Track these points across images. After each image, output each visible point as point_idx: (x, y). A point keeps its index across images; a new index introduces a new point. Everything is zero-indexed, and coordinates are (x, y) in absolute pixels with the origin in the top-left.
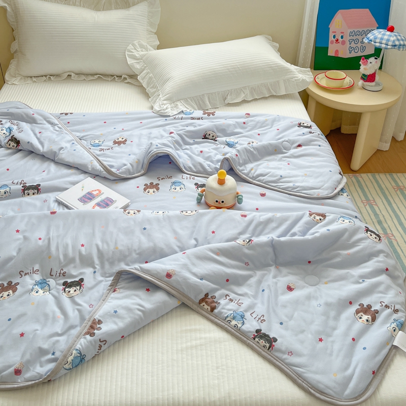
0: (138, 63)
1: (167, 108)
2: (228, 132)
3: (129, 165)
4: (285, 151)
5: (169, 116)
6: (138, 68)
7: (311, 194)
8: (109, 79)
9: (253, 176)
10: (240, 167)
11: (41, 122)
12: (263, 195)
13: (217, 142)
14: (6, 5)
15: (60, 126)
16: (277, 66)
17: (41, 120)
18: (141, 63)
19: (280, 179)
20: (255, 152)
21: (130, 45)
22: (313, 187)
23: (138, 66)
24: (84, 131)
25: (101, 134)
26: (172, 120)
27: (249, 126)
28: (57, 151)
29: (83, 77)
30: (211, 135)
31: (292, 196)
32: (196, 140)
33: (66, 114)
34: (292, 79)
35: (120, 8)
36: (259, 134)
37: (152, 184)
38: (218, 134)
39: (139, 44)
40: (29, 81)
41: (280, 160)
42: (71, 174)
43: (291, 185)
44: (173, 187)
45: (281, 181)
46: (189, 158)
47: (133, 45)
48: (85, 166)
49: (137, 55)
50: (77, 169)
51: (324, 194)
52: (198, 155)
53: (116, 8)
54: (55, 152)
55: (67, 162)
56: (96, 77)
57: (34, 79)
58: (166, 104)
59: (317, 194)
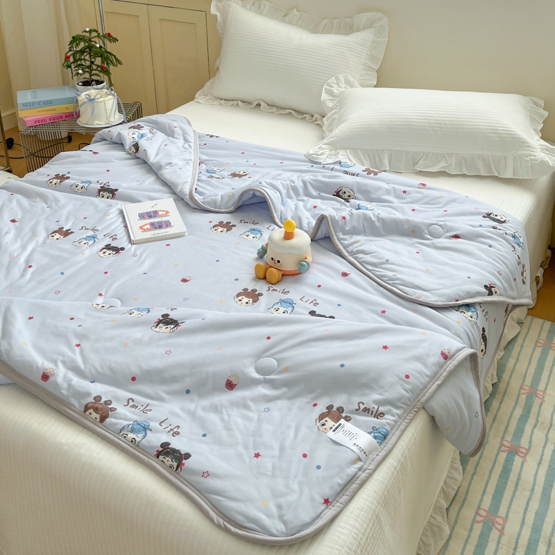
0: (332, 100)
1: (322, 154)
2: (373, 196)
3: (220, 197)
4: (429, 237)
5: (320, 163)
6: (330, 106)
7: (408, 293)
8: (300, 117)
9: (352, 251)
10: (344, 234)
11: (178, 137)
12: (345, 275)
13: (347, 204)
14: (218, 14)
15: (192, 144)
16: (509, 134)
17: (179, 135)
18: (335, 101)
19: (383, 263)
20: (377, 224)
21: (333, 78)
22: (421, 286)
23: (330, 104)
24: (214, 156)
25: (227, 163)
26: (320, 168)
27: (410, 198)
28: (163, 165)
29: (274, 109)
30: (347, 194)
31: (381, 288)
32: (322, 194)
33: (212, 136)
34: (527, 157)
35: (341, 34)
36: (413, 210)
37: (228, 223)
38: (357, 195)
39: (345, 80)
40: (216, 102)
41: (410, 245)
42: (160, 191)
43: (391, 274)
44: (247, 233)
45: (383, 266)
46: (294, 209)
47: (337, 79)
48: (176, 185)
49: (335, 91)
50: (170, 187)
51: (429, 299)
52: (309, 210)
53: (337, 33)
54: (161, 166)
55: (165, 178)
56: (287, 111)
57: (222, 102)
58: (325, 149)
59: (417, 296)
